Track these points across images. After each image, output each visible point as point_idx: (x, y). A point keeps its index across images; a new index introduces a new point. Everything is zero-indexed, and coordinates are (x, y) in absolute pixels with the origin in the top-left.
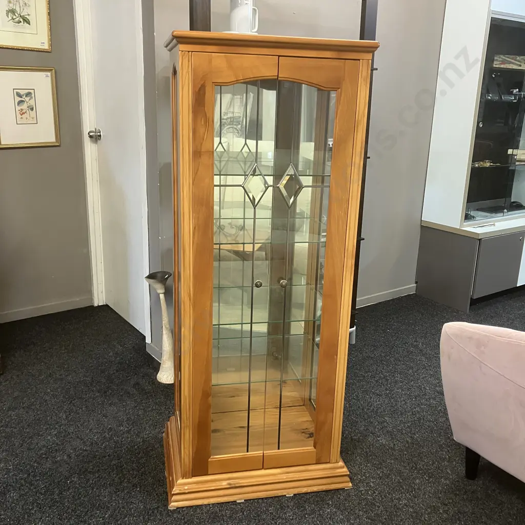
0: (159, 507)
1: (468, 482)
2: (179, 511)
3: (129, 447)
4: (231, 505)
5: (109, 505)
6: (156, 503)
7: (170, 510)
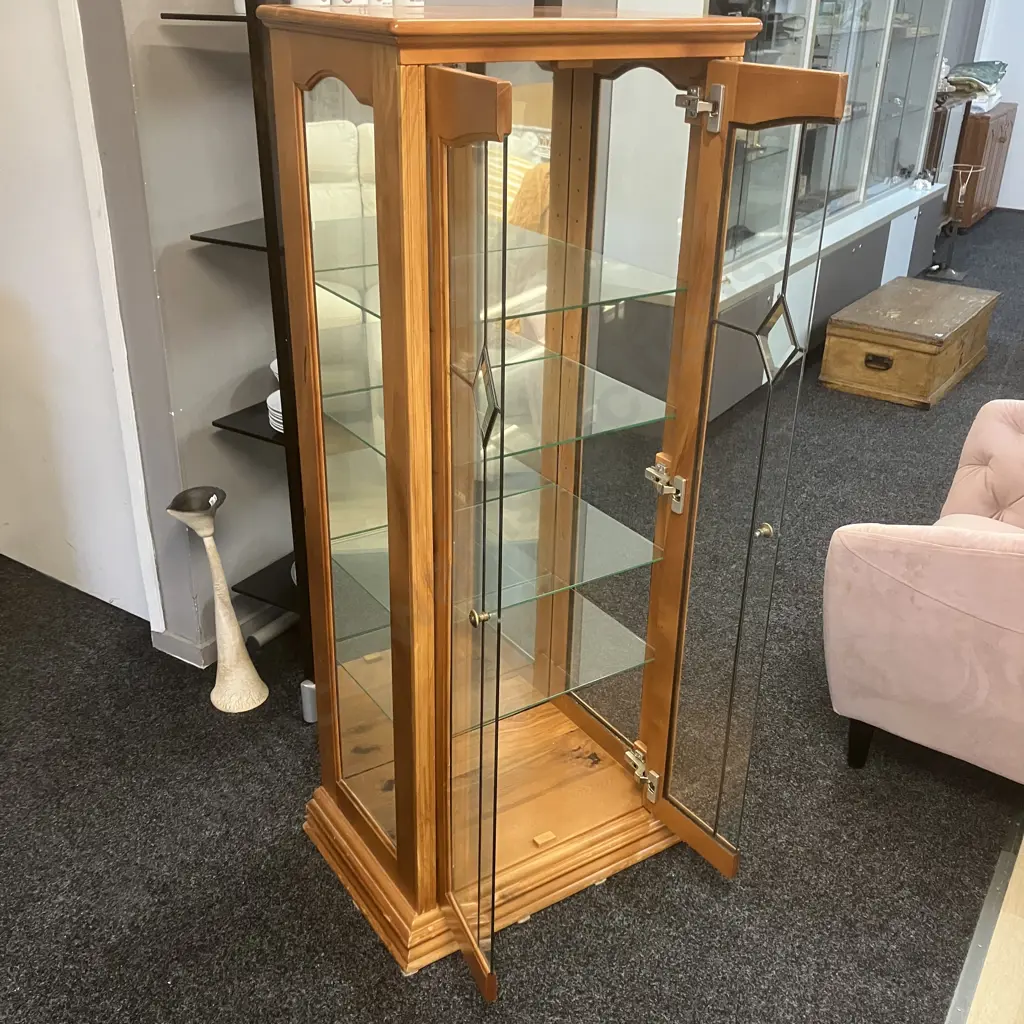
0: (383, 979)
1: (857, 773)
2: (427, 974)
3: (248, 870)
4: (512, 932)
5: (285, 1006)
6: (373, 972)
7: (409, 977)
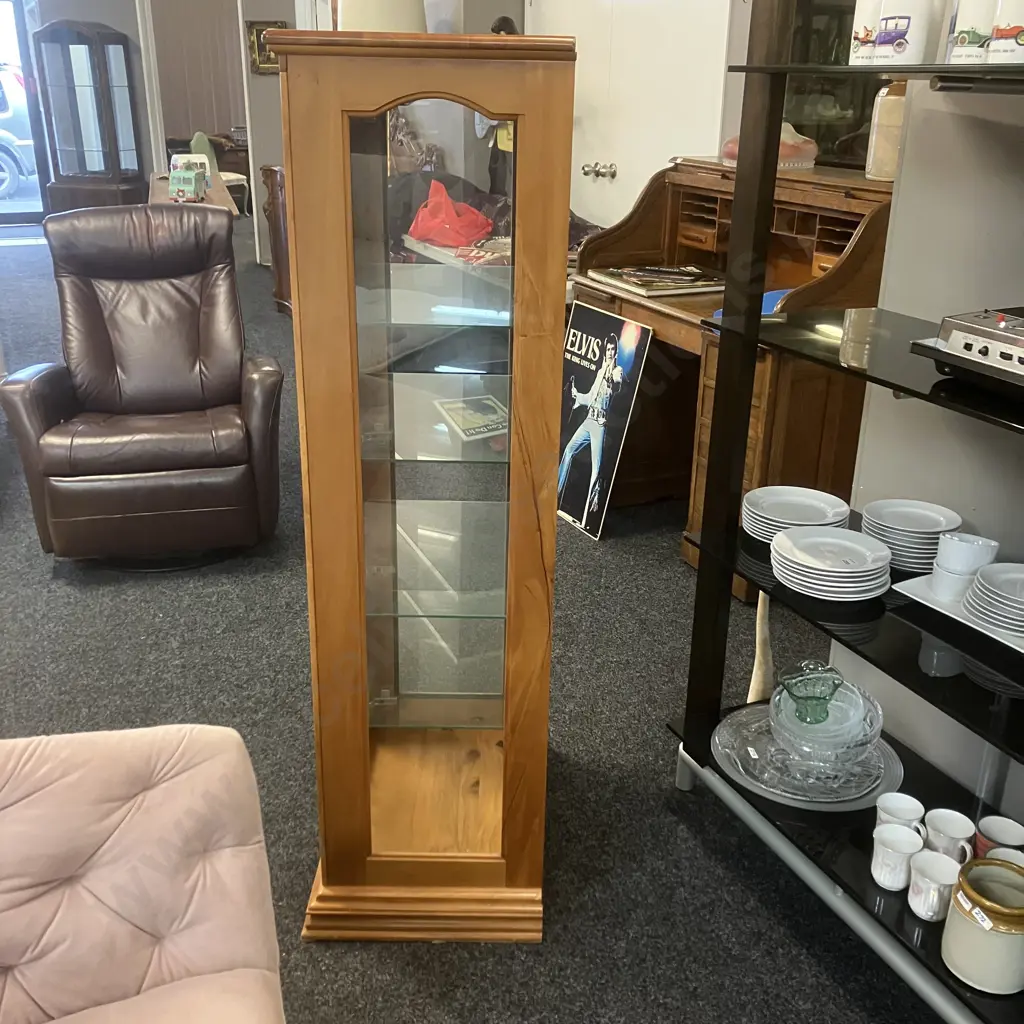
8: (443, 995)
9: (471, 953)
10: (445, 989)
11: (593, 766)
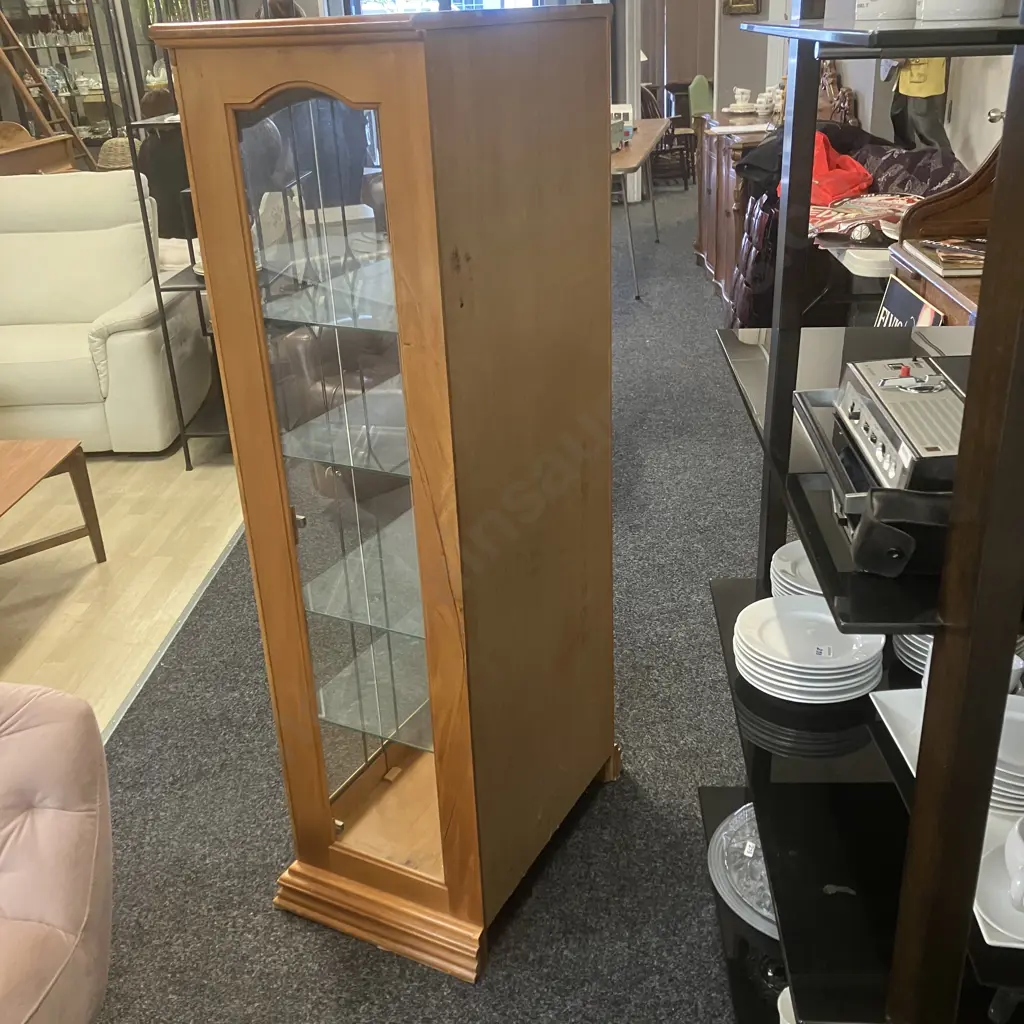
8: (349, 1003)
9: (403, 971)
10: (354, 998)
11: (664, 812)
